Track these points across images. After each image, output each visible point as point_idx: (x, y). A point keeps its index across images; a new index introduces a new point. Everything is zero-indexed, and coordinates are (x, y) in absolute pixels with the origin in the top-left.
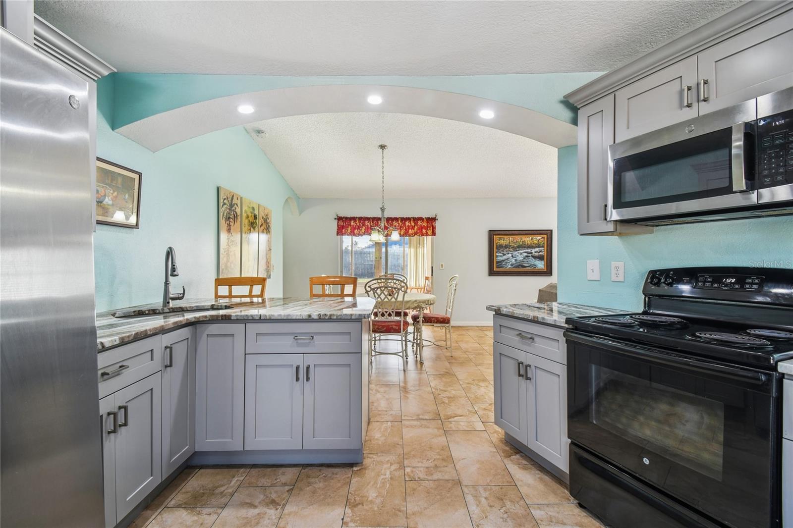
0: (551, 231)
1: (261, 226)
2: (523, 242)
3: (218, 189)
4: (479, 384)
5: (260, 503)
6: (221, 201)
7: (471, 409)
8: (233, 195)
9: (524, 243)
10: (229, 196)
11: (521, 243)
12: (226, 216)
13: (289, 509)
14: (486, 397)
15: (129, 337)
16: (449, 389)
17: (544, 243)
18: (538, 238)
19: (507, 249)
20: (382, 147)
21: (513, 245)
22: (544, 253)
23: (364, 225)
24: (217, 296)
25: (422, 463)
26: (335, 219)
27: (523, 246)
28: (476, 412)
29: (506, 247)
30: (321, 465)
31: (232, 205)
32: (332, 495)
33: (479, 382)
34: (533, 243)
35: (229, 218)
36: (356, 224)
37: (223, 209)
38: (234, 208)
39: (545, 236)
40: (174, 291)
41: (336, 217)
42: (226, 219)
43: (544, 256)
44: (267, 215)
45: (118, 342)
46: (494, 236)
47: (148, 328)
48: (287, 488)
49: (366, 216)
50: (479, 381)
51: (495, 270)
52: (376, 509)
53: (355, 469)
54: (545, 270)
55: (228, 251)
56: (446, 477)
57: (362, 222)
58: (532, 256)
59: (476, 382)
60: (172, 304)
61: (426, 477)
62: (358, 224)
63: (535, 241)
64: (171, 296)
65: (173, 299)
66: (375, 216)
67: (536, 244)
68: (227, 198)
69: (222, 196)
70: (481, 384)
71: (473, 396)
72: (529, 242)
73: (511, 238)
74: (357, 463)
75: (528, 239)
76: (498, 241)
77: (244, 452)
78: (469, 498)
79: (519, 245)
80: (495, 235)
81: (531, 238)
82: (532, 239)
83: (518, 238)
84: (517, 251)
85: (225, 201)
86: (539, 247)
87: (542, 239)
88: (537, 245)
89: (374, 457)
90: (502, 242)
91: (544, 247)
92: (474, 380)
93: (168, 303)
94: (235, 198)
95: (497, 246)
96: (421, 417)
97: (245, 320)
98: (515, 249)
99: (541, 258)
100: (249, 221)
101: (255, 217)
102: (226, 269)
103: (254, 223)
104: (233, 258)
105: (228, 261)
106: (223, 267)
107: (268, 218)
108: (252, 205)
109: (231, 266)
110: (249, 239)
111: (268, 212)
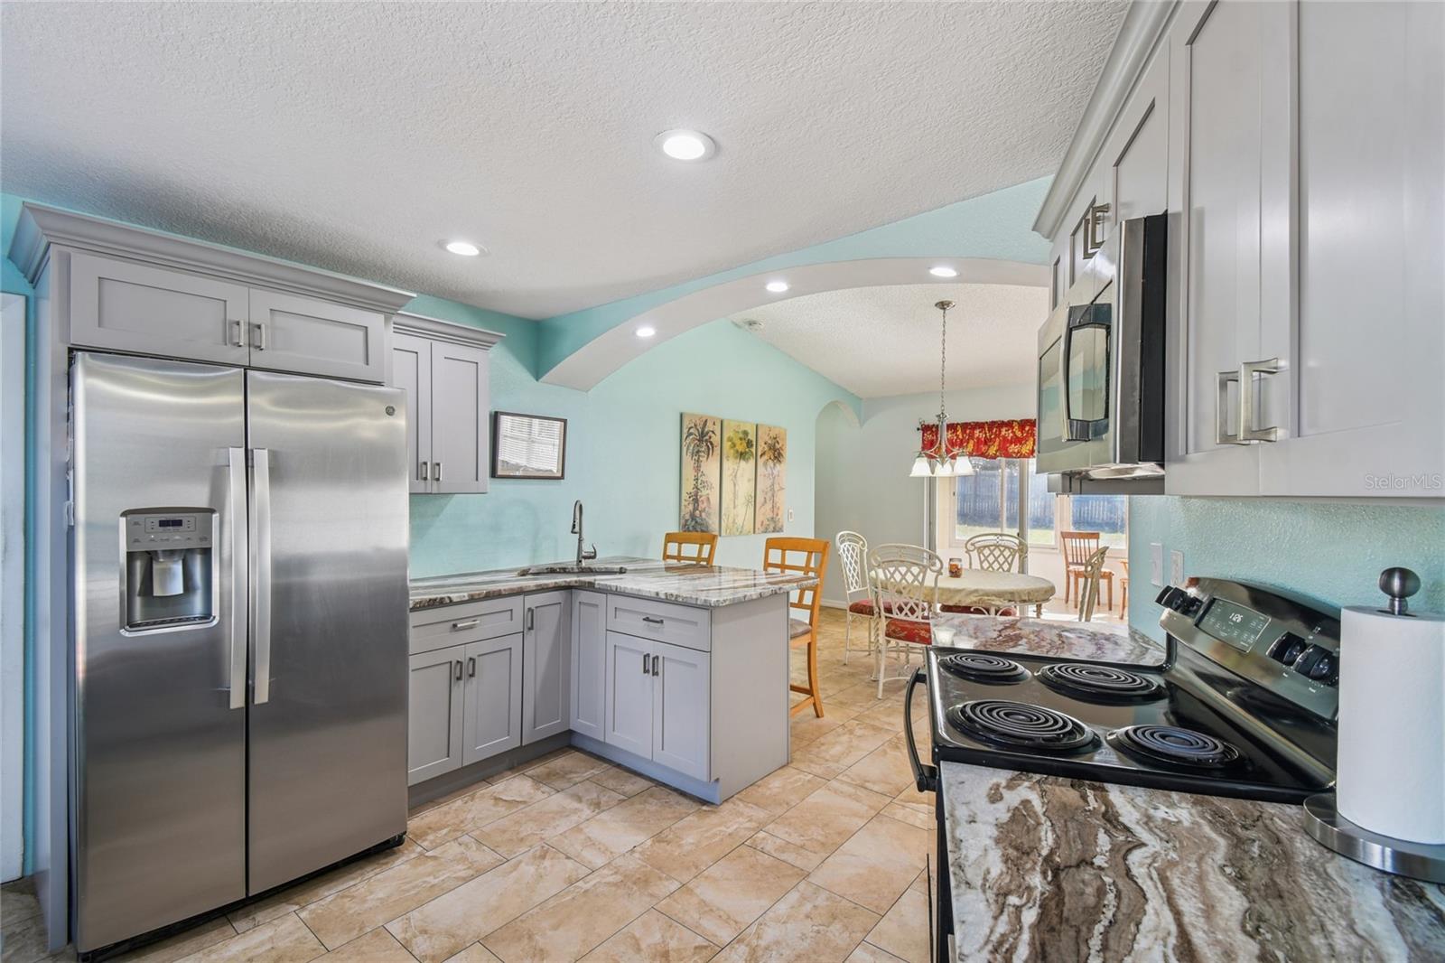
1: (761, 456)
3: (681, 415)
5: (588, 800)
6: (685, 431)
8: (706, 421)
10: (698, 422)
12: (693, 450)
13: (604, 816)
15: (479, 594)
20: (943, 305)
23: (971, 436)
24: (666, 557)
25: (790, 835)
26: (918, 429)
30: (676, 790)
31: (703, 435)
32: (652, 822)
35: (698, 452)
36: (957, 436)
37: (688, 441)
38: (707, 437)
40: (587, 548)
41: (920, 427)
42: (693, 453)
44: (775, 438)
45: (467, 598)
47: (502, 588)
48: (622, 797)
49: (976, 421)
52: (677, 854)
53: (705, 808)
55: (696, 495)
56: (798, 863)
57: (968, 431)
60: (584, 563)
61: (773, 852)
62: (961, 437)
64: (584, 554)
65: (585, 558)
66: (995, 420)
68: (695, 425)
69: (686, 423)
74: (712, 804)
77: (604, 744)
78: (793, 897)
85: (692, 431)
89: (741, 805)
93: (580, 561)
94: (709, 424)
97: (606, 591)
100: (737, 451)
101: (749, 444)
102: (693, 519)
103: (746, 453)
104: (705, 504)
105: (695, 509)
106: (688, 517)
107: (778, 443)
108: (742, 429)
109: (701, 515)
110: (735, 476)
111: (777, 433)
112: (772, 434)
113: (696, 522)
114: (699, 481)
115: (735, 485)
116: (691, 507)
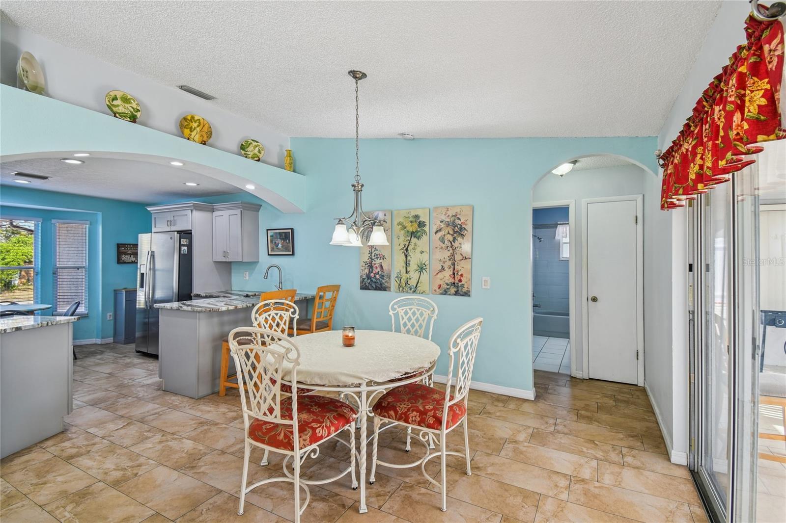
1: (435, 233)
4: (122, 472)
7: (111, 438)
10: (372, 215)
14: (98, 458)
16: (159, 447)
20: (357, 75)
28: (103, 438)
33: (124, 475)
50: (125, 479)
59: (129, 473)
68: (370, 218)
70: (118, 474)
71: (119, 451)
92: (136, 475)
96: (157, 415)
100: (408, 232)
101: (421, 224)
102: (368, 279)
103: (417, 232)
104: (379, 269)
105: (370, 272)
106: (364, 277)
107: (459, 219)
108: (413, 214)
109: (375, 276)
110: (407, 250)
111: (458, 211)
112: (450, 213)
113: (372, 281)
114: (373, 254)
115: (406, 256)
116: (367, 271)
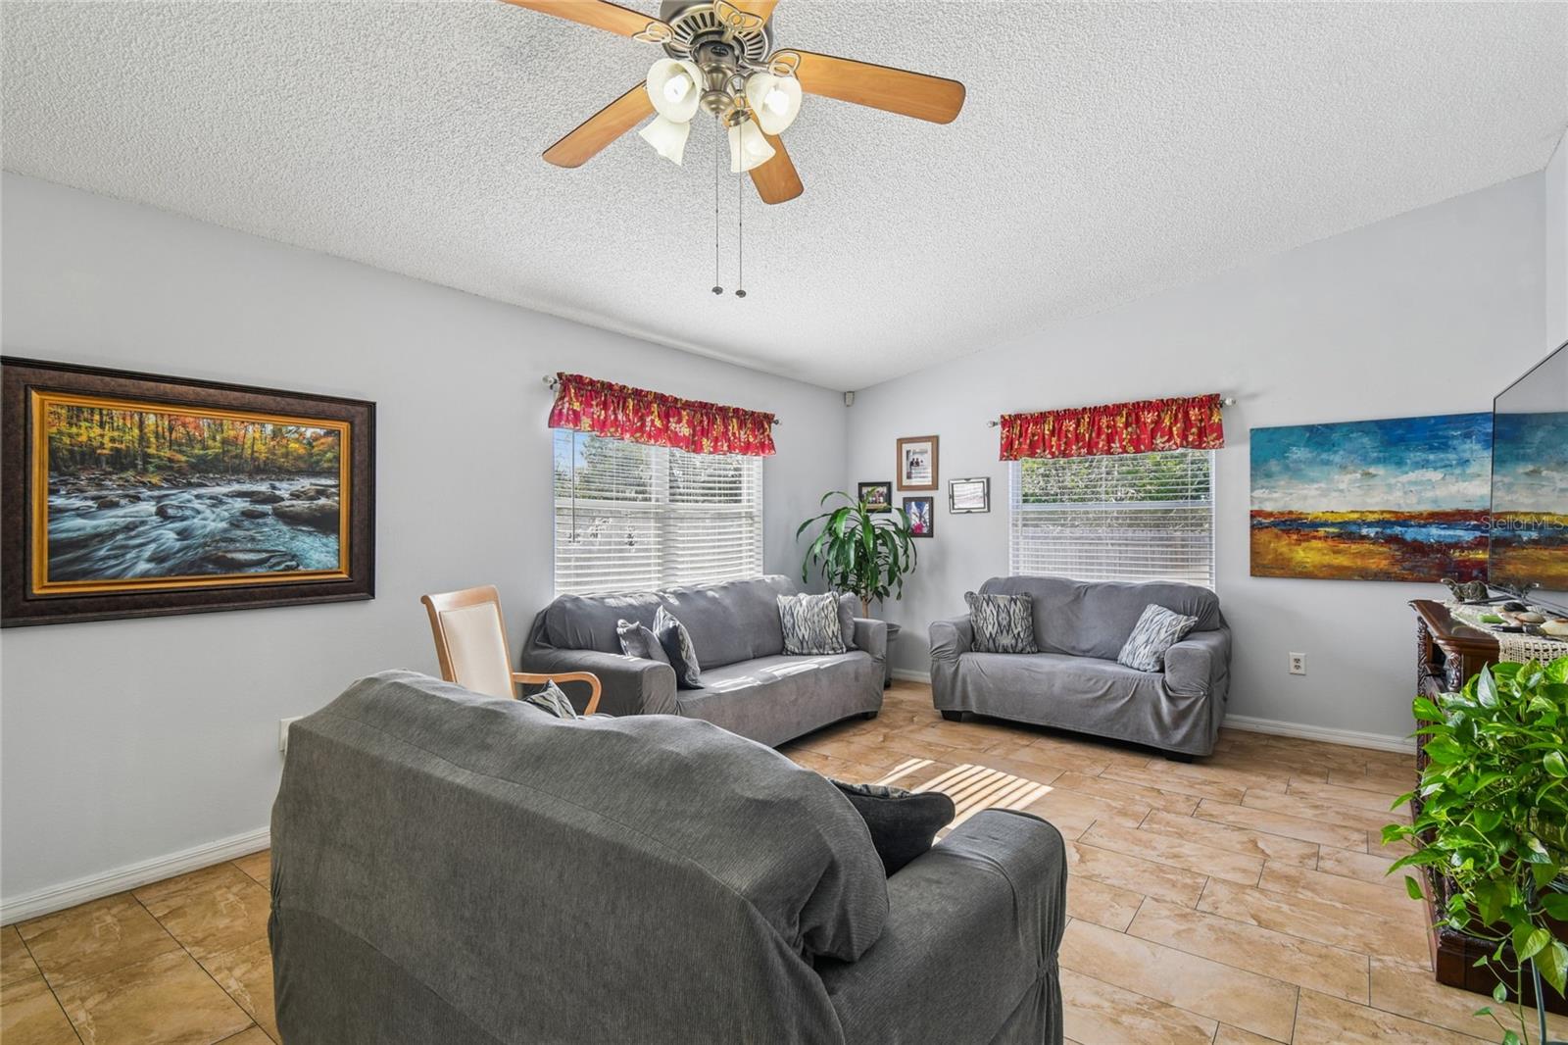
0: (373, 404)
2: (224, 442)
9: (234, 451)
11: (215, 448)
17: (337, 459)
18: (309, 433)
19: (129, 474)
21: (166, 453)
22: (339, 502)
27: (227, 464)
29: (120, 461)
34: (280, 451)
39: (343, 427)
43: (338, 513)
46: (35, 397)
51: (37, 591)
54: (344, 576)
58: (282, 515)
63: (293, 445)
67: (299, 458)
72: (259, 446)
73: (151, 420)
75: (255, 434)
76: (64, 426)
79: (202, 459)
80: (42, 389)
81: (269, 428)
82: (275, 434)
83: (199, 423)
84: (190, 485)
86: (313, 471)
87: (330, 439)
88: (302, 465)
90: (88, 433)
91: (337, 475)
95: (53, 453)
98: (178, 475)
99: (322, 522)
